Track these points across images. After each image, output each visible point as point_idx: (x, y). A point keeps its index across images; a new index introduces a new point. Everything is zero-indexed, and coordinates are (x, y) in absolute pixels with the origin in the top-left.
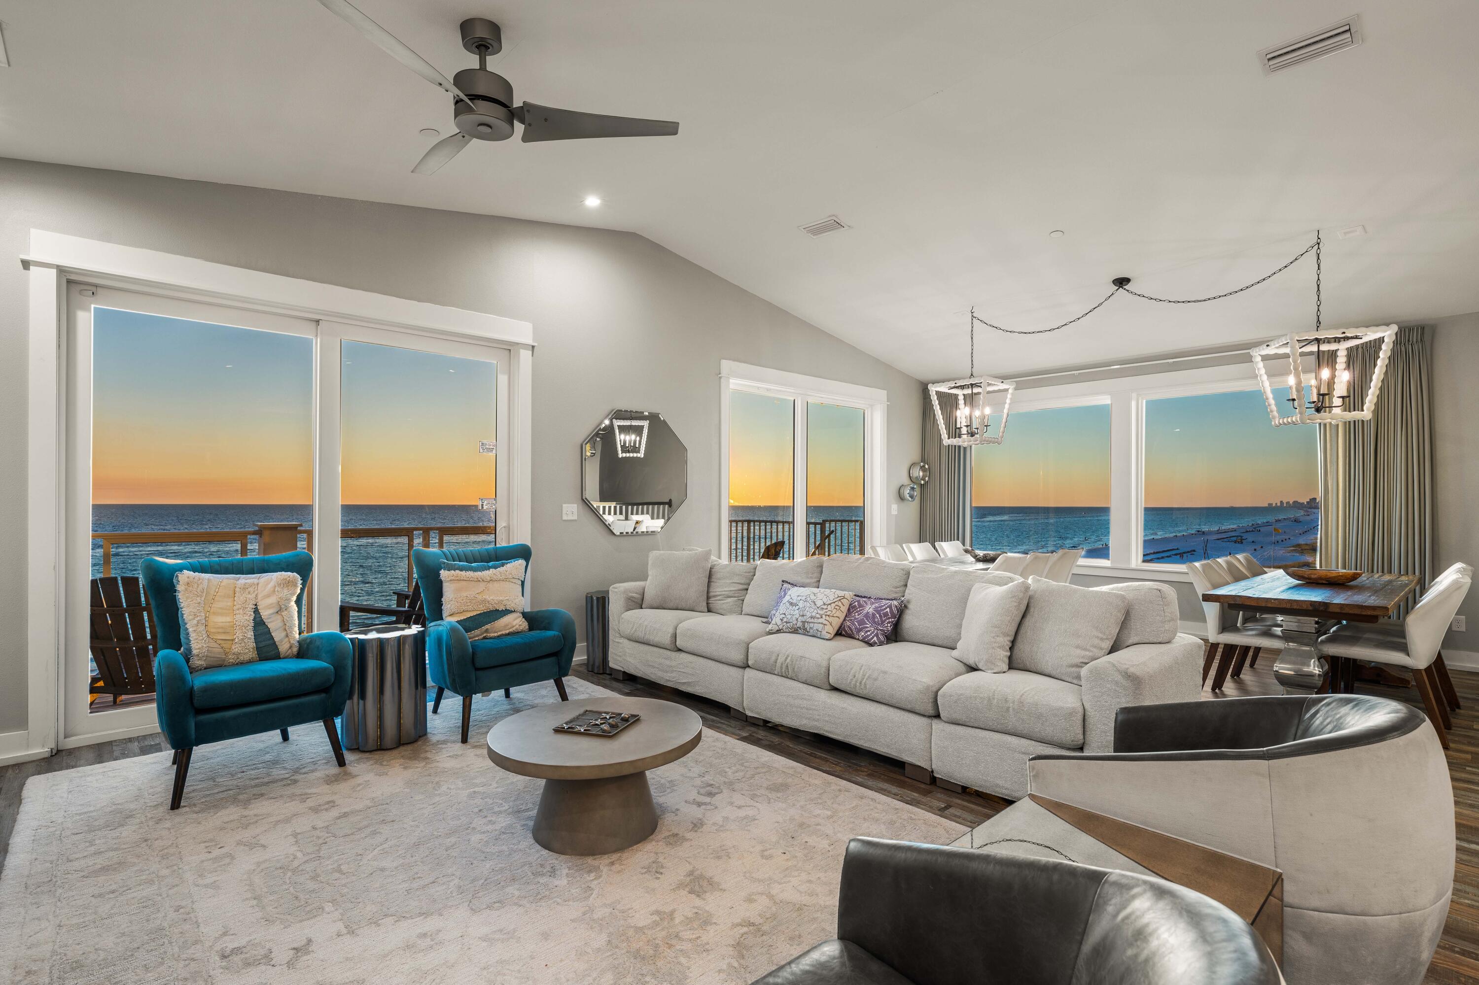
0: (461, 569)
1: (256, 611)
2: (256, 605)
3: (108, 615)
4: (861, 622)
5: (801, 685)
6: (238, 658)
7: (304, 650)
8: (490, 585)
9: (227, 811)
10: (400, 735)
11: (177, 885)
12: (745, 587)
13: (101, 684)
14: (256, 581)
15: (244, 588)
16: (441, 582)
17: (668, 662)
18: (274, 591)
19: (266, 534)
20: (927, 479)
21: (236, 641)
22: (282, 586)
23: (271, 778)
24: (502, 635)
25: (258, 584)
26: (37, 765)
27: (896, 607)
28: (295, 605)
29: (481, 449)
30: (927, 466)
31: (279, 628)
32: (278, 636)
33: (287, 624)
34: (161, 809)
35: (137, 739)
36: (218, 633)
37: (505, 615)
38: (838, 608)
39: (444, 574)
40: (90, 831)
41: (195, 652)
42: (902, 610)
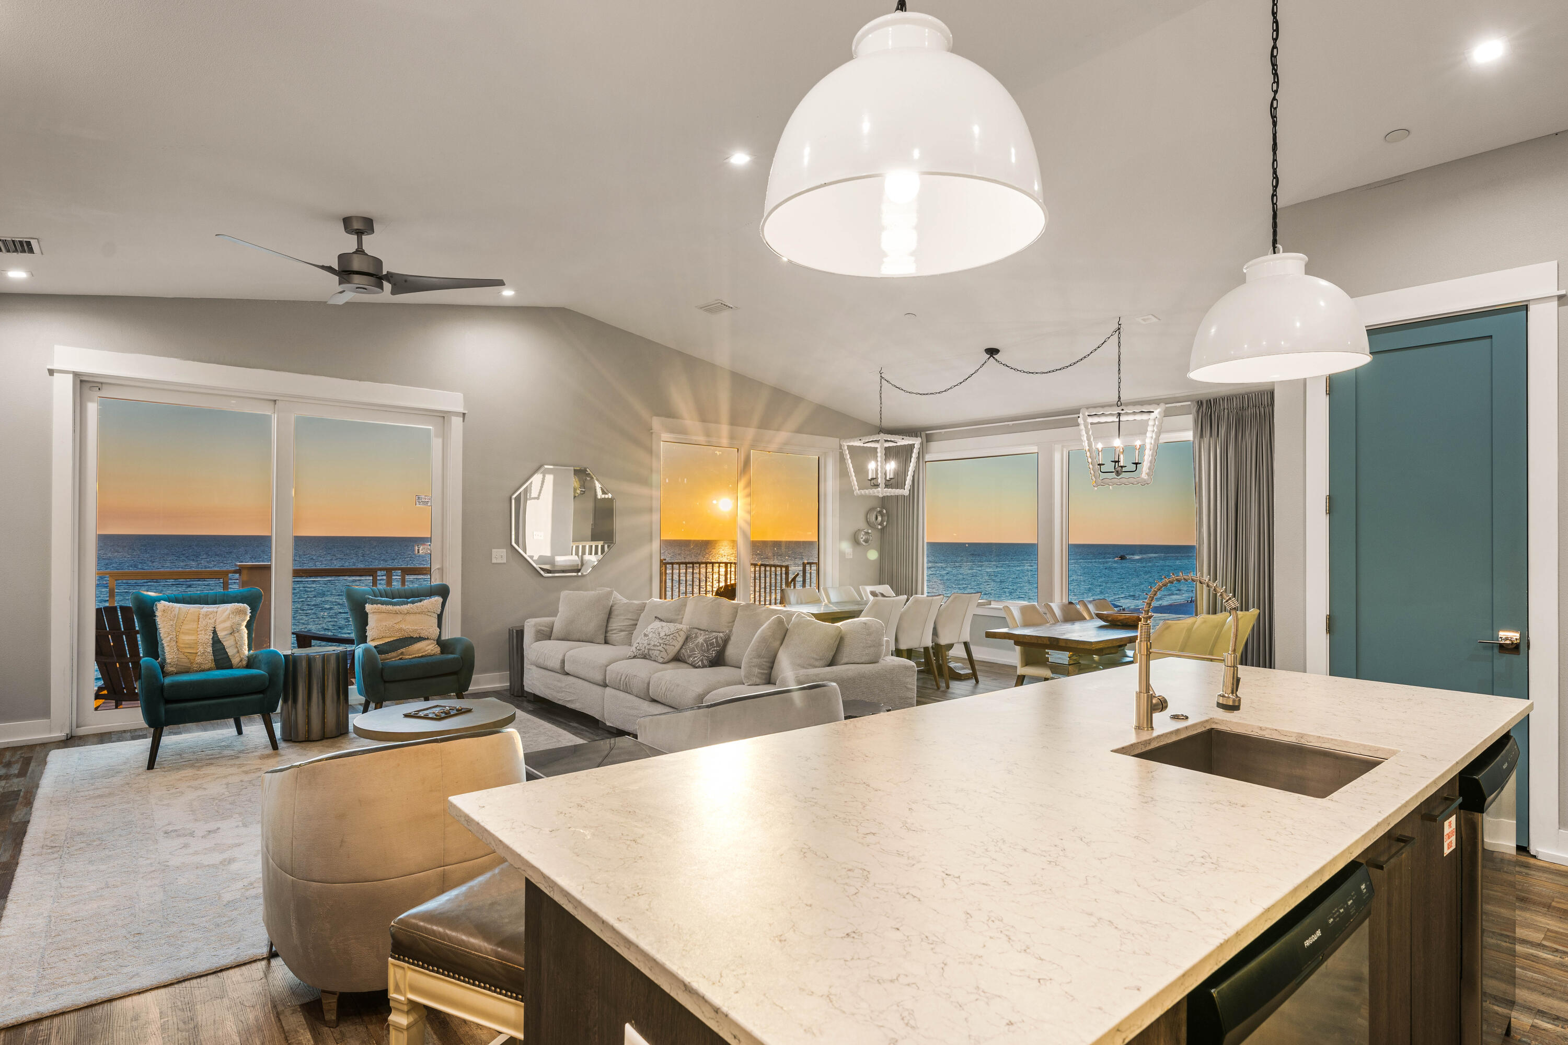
0: (383, 603)
1: (215, 632)
2: (214, 628)
3: (110, 636)
4: (692, 650)
5: (635, 698)
6: (200, 667)
7: (251, 663)
8: (408, 617)
9: (186, 771)
10: (324, 732)
11: (144, 804)
12: (635, 622)
13: (105, 692)
14: (215, 610)
15: (206, 615)
16: (367, 614)
17: (559, 684)
18: (229, 617)
19: (245, 572)
20: (885, 523)
21: (199, 653)
22: (235, 614)
23: (222, 755)
24: (416, 657)
25: (217, 612)
26: (58, 745)
27: (721, 638)
28: (246, 629)
29: (417, 503)
30: (885, 511)
31: (232, 646)
32: (231, 651)
33: (239, 643)
34: (141, 769)
35: (130, 731)
36: (186, 647)
37: (418, 641)
38: (675, 638)
39: (368, 607)
40: (92, 779)
41: (168, 661)
42: (726, 641)
